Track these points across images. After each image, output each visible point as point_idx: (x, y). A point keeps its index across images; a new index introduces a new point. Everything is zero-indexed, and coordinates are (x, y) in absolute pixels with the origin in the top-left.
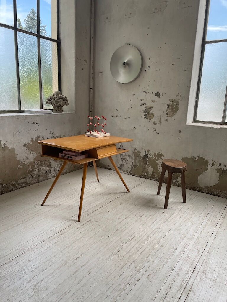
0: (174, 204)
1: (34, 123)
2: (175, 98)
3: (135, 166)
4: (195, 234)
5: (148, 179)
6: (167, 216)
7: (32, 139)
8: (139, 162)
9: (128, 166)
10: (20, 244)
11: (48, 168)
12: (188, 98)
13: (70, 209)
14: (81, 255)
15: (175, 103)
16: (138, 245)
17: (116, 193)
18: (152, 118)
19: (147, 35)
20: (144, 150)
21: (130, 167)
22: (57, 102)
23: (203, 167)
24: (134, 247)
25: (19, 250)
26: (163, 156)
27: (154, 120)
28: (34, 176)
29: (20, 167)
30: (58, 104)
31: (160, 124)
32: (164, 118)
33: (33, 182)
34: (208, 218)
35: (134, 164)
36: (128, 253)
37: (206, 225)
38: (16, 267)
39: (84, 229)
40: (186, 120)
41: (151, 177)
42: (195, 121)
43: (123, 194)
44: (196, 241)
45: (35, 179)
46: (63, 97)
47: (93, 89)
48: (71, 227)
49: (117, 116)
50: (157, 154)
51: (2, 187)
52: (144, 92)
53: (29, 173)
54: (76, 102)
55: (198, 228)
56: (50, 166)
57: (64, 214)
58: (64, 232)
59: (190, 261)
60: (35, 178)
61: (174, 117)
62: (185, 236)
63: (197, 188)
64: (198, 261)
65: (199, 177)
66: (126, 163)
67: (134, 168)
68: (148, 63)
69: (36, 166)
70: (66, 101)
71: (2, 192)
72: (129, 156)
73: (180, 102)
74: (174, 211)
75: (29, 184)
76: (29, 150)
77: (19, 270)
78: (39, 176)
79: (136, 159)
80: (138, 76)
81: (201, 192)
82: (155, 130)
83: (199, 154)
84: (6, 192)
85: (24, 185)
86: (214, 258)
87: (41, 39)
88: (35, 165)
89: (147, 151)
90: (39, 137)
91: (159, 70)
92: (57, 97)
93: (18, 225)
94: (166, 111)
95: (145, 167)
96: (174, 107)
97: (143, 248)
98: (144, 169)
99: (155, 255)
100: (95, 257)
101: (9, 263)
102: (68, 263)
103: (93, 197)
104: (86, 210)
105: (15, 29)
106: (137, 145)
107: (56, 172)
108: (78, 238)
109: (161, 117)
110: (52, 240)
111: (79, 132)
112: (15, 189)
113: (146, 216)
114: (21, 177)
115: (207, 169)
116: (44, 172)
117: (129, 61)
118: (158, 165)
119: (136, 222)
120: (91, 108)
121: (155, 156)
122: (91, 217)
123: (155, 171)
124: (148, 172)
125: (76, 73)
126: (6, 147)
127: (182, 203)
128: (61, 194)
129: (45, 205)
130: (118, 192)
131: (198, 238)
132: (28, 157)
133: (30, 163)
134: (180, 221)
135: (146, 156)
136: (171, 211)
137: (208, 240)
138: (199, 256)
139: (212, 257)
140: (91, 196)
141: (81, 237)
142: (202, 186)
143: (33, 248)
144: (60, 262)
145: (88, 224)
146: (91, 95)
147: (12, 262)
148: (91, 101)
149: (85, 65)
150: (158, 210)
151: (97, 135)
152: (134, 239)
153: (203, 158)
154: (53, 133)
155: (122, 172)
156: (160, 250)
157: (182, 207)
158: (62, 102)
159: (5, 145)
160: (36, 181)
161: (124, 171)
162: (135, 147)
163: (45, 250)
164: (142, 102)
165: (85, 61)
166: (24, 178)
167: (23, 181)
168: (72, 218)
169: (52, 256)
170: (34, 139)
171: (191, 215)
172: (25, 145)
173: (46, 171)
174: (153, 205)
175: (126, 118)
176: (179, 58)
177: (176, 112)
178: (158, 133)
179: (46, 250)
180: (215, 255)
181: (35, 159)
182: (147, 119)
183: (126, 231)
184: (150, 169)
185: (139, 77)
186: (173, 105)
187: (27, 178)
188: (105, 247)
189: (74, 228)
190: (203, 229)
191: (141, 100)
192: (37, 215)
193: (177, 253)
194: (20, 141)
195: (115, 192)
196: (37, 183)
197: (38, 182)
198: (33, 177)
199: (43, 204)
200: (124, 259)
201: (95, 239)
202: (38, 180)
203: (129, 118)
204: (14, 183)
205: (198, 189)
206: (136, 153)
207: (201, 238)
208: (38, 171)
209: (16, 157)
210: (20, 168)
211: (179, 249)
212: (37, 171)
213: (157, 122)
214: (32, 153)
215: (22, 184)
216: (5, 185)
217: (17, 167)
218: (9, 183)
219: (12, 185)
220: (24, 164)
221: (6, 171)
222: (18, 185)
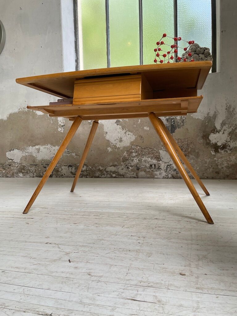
11: (155, 161)
29: (109, 149)
33: (129, 176)
45: (133, 173)
51: (87, 169)
53: (123, 161)
56: (158, 158)
60: (132, 170)
69: (134, 154)
75: (122, 177)
76: (123, 129)
78: (138, 169)
85: (114, 175)
88: (133, 152)
107: (170, 171)
112: (102, 177)
114: (112, 164)
116: (148, 165)
132: (121, 138)
133: (124, 147)
160: (133, 176)
166: (115, 166)
167: (113, 169)
173: (151, 166)
181: (132, 143)
187: (119, 166)
196: (135, 178)
197: (137, 178)
198: (128, 168)
202: (137, 175)
204: (101, 168)
208: (138, 162)
209: (105, 135)
210: (110, 151)
212: (136, 161)
214: (129, 134)
215: (111, 174)
216: (90, 167)
217: (107, 149)
218: (96, 168)
219: (98, 170)
220: (115, 146)
221: (92, 150)
222: (106, 173)
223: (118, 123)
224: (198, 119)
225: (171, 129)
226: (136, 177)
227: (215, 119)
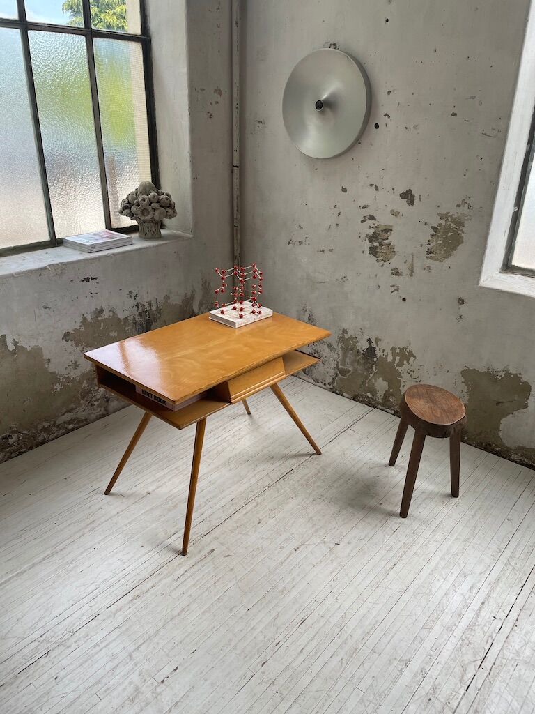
0: (426, 501)
1: (87, 280)
2: (454, 212)
3: (343, 372)
4: (464, 611)
5: (374, 406)
6: (400, 544)
7: (84, 318)
8: (352, 364)
9: (327, 369)
10: (41, 624)
12: (491, 215)
13: (170, 510)
14: (175, 670)
15: (452, 225)
16: (314, 643)
17: (286, 457)
18: (391, 258)
19: (384, 21)
20: (366, 337)
21: (332, 372)
22: (144, 212)
23: (516, 398)
24: (304, 651)
25: (36, 643)
26: (415, 357)
27: (395, 262)
28: (96, 403)
29: (58, 387)
30: (149, 217)
31: (411, 275)
32: (421, 262)
33: (93, 416)
34: (508, 553)
35: (340, 367)
36: (286, 669)
37: (498, 581)
38: (24, 699)
39: (193, 583)
40: (480, 272)
41: (383, 405)
42: (508, 267)
43: (303, 459)
44: (463, 637)
45: (99, 409)
46: (162, 197)
47: (241, 167)
48: (164, 571)
49: (300, 243)
50: (398, 351)
52: (371, 185)
53: (83, 397)
54: (195, 207)
55: (475, 591)
57: (154, 526)
58: (144, 589)
59: (435, 708)
60: (98, 406)
61: (449, 261)
62: (438, 618)
63: (497, 446)
64: (455, 707)
65: (503, 421)
66: (321, 363)
67: (339, 376)
68: (385, 103)
70: (168, 206)
71: (21, 448)
72: (330, 346)
73: (466, 223)
74: (424, 527)
75: (85, 422)
76: (77, 345)
77: (31, 706)
78: (108, 401)
79: (345, 355)
80: (358, 141)
81: (505, 458)
82: (397, 290)
83: (508, 365)
84: (31, 449)
85: (71, 426)
86: (499, 697)
87: (97, 41)
89: (373, 340)
90: (102, 311)
91: (416, 127)
92: (144, 200)
93: (44, 559)
94: (429, 244)
95: (367, 377)
96: (450, 234)
97: (327, 654)
98: (364, 382)
99: (351, 680)
100: (206, 680)
101: (12, 683)
102: (142, 693)
103: (230, 470)
104: (207, 514)
105: (23, 24)
106: (351, 322)
108: (175, 613)
109: (415, 257)
110: (115, 614)
111: (206, 281)
112: (50, 438)
113: (349, 543)
114: (64, 411)
115: (526, 406)
117: (333, 95)
118: (401, 377)
119: (321, 561)
120: (235, 216)
121: (394, 354)
122: (216, 538)
123: (391, 391)
124: (374, 392)
125: (193, 130)
126: (18, 348)
127: (448, 496)
128: (155, 454)
129: (113, 494)
130: (294, 452)
131: (471, 628)
132: (76, 362)
133: (83, 375)
134: (433, 564)
135: (371, 351)
136: (416, 525)
137: (494, 635)
138: (462, 691)
139: (493, 695)
140: (224, 464)
141: (183, 609)
142: (509, 443)
143: (68, 639)
144: (124, 689)
145: (203, 563)
146: (236, 181)
147: (18, 682)
148: (235, 198)
149: (217, 103)
150: (383, 522)
151: (238, 321)
152: (309, 622)
153: (517, 378)
154: (136, 296)
155: (312, 381)
156: (367, 665)
157: (446, 511)
158: (157, 213)
159: (15, 343)
160: (100, 413)
161: (316, 380)
162: (345, 326)
163: (94, 647)
164: (367, 213)
165: (219, 92)
166: (69, 411)
167: (68, 417)
168: (170, 541)
169: (108, 668)
170: (89, 319)
171: (465, 541)
172: (67, 336)
174: (373, 503)
175: (323, 251)
176: (473, 98)
177: (454, 248)
178: (404, 300)
179: (98, 648)
180: (503, 689)
182: (376, 259)
183: (294, 593)
184: (381, 385)
185: (360, 143)
186: (448, 229)
187: (77, 409)
188: (235, 648)
189: (170, 577)
190: (488, 597)
191: (364, 208)
192: (92, 525)
193: (407, 676)
194: (54, 328)
195: (286, 452)
196: (103, 416)
197: (108, 414)
198: (92, 405)
199: (107, 492)
200: (275, 688)
201: (215, 616)
202: (106, 410)
203: (331, 250)
204: (46, 425)
205: (497, 449)
206: (347, 342)
207: (476, 627)
209: (46, 366)
210: (59, 390)
211: (415, 665)
213: (403, 269)
215: (66, 426)
216: (26, 432)
217: (52, 389)
218: (36, 428)
219: (42, 430)
220: (68, 378)
221: (24, 401)
222: (56, 429)
223: (68, 338)
224: (176, 304)
225: (146, 325)
226: (104, 413)
227: (192, 301)
